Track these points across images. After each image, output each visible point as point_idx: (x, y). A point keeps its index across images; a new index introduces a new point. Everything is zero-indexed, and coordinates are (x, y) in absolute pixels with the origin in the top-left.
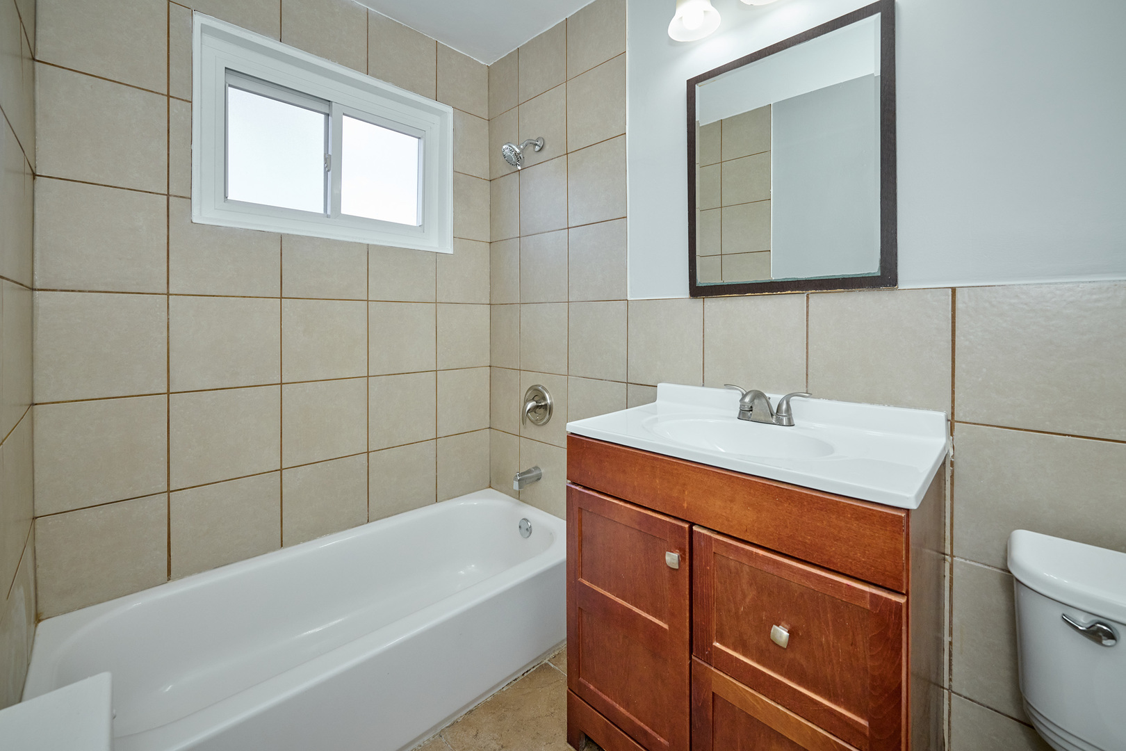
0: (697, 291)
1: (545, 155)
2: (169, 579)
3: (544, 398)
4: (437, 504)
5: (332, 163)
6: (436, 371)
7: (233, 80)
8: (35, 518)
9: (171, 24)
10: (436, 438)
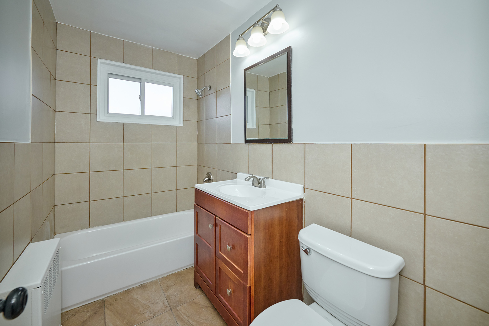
0: (247, 141)
1: (212, 91)
2: (90, 227)
3: (211, 177)
4: (177, 212)
5: (142, 98)
6: (177, 166)
7: (110, 76)
8: (55, 206)
9: (91, 63)
10: (177, 190)
